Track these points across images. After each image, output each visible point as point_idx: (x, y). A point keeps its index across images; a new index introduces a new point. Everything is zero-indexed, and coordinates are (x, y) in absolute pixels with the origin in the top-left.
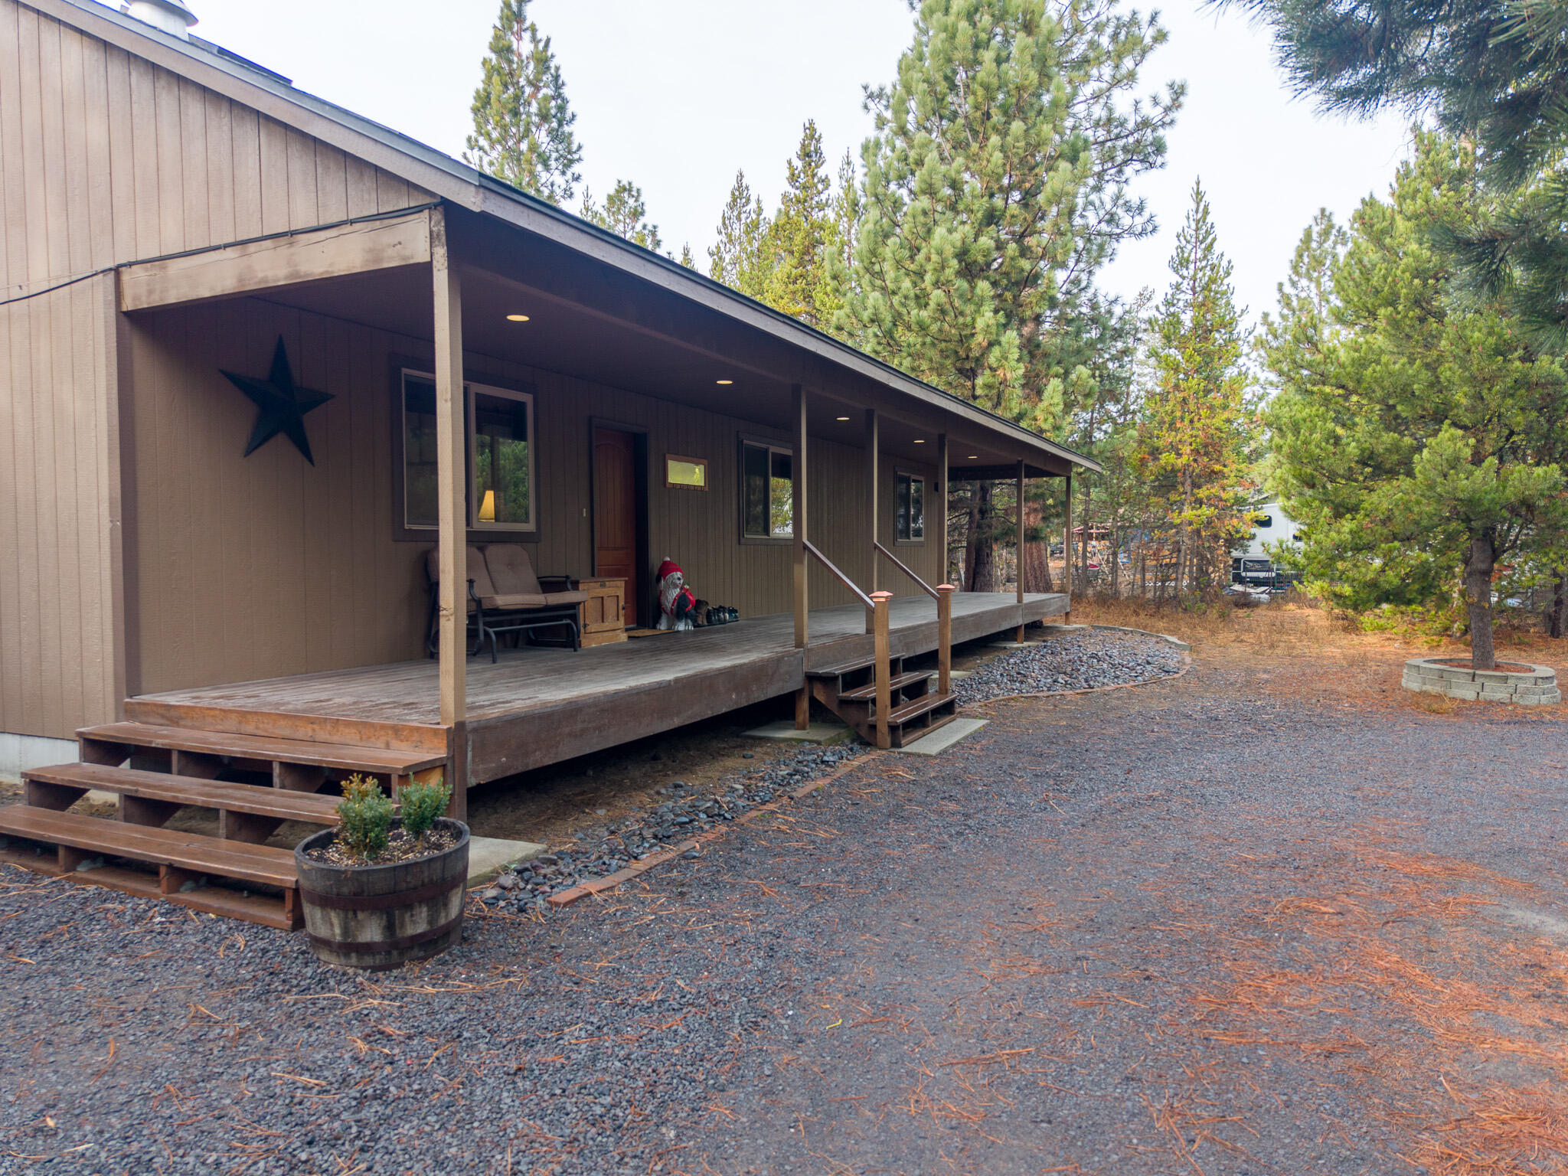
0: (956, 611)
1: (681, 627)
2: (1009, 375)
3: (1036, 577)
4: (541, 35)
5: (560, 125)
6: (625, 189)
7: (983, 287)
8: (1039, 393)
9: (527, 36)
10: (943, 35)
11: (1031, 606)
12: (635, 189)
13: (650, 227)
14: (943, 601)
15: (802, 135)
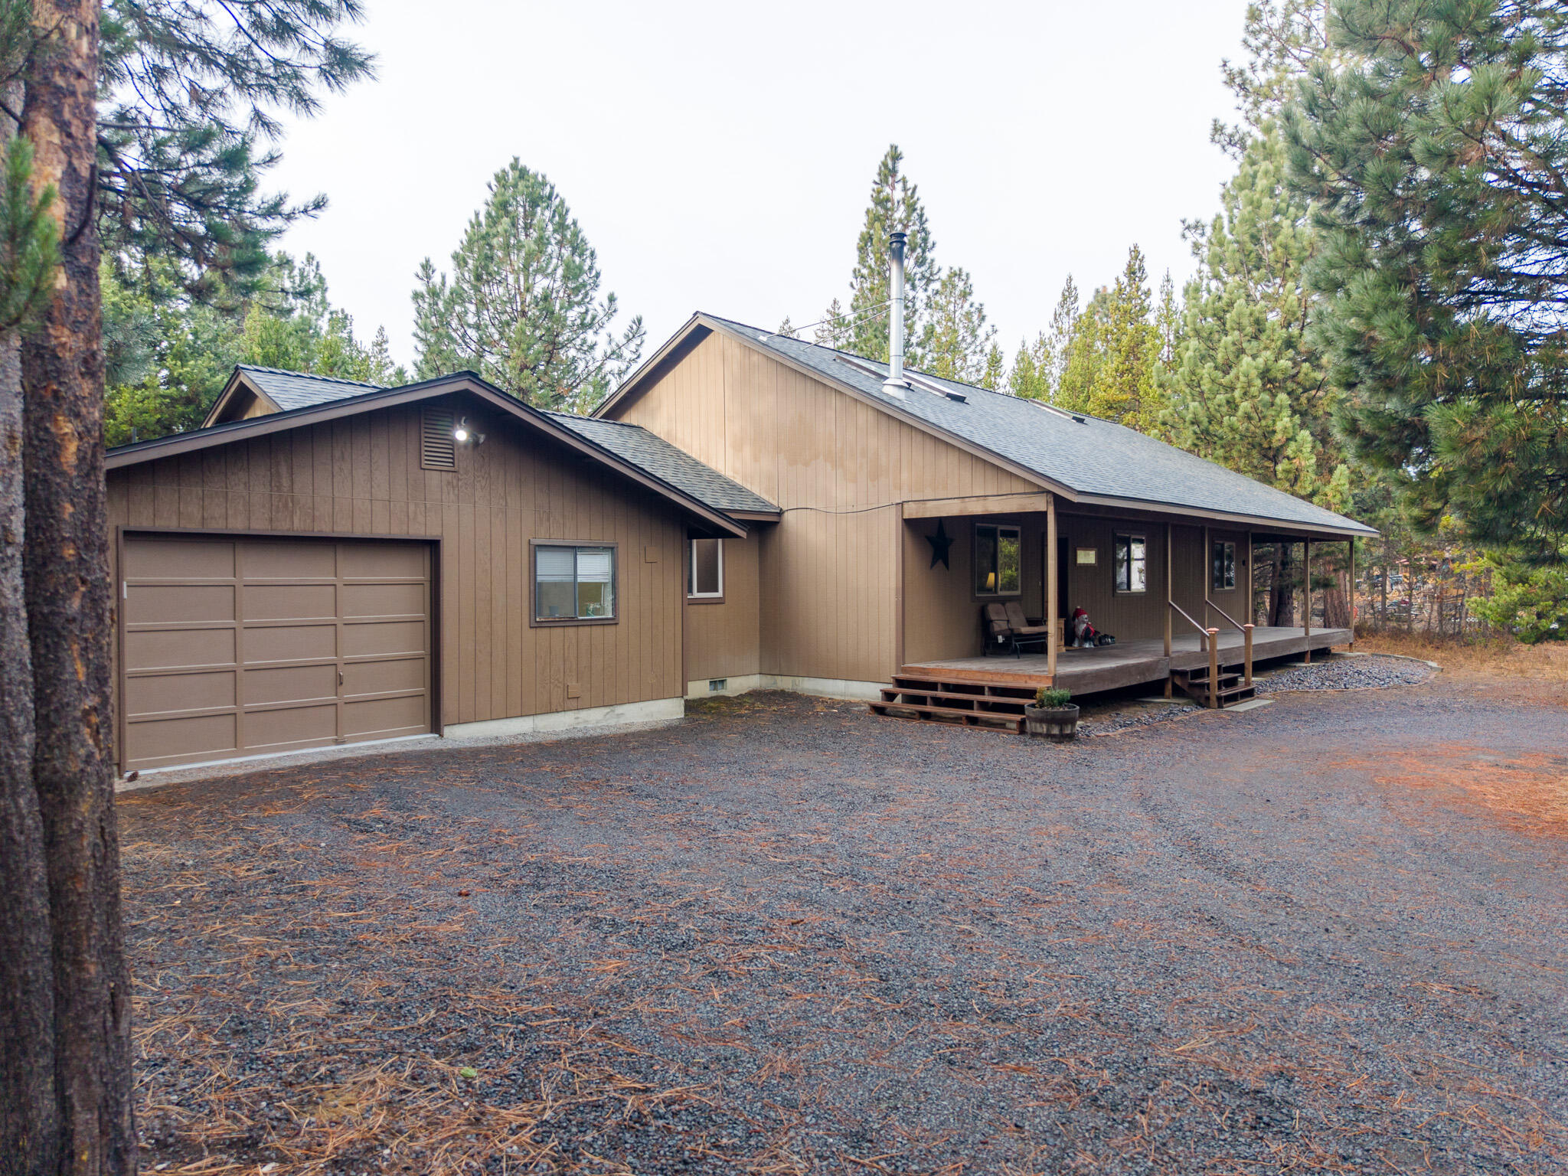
0: (1256, 640)
1: (1087, 646)
2: (1303, 463)
3: (1336, 614)
4: (910, 185)
5: (924, 252)
6: (956, 275)
7: (1282, 398)
8: (1331, 471)
9: (899, 186)
10: (1250, 208)
11: (1316, 638)
12: (964, 274)
13: (976, 305)
14: (1247, 633)
15: (1128, 258)
